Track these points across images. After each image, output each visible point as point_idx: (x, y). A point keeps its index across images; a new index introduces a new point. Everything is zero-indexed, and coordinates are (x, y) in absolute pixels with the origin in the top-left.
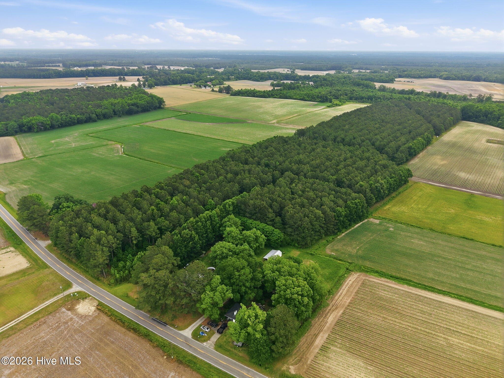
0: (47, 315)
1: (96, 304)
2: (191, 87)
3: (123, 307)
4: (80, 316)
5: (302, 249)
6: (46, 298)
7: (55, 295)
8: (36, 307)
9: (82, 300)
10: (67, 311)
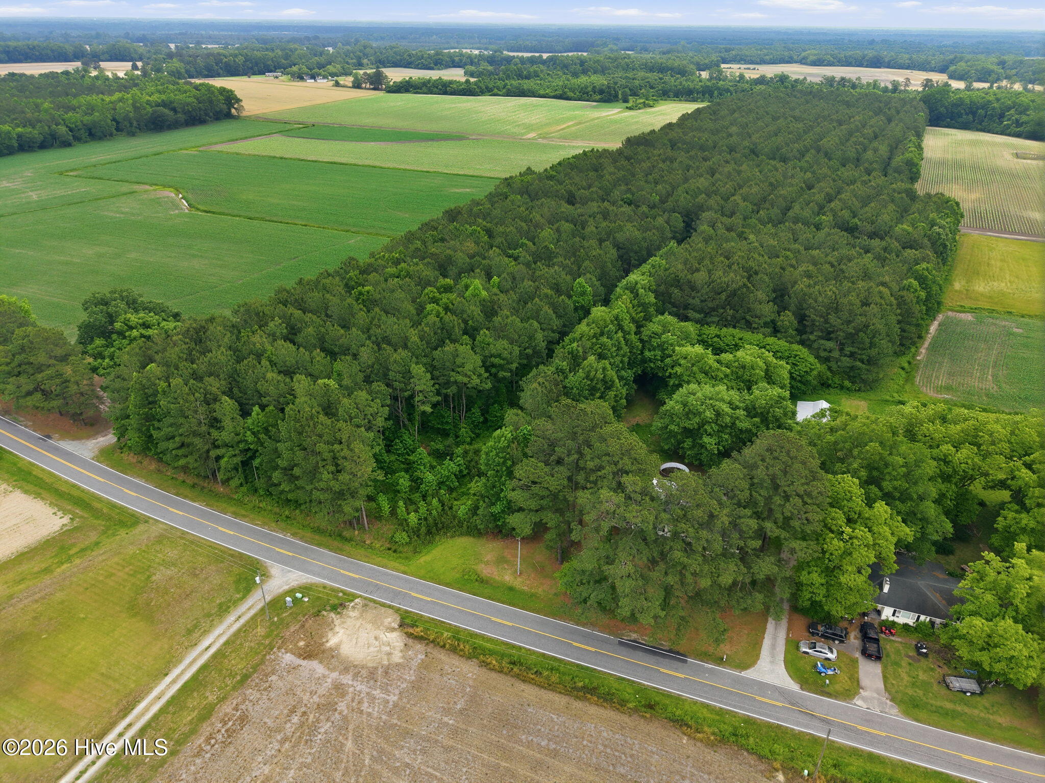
0: (234, 688)
1: (392, 620)
2: (276, 80)
3: (493, 619)
4: (364, 672)
5: (863, 394)
6: (195, 627)
7: (223, 610)
8: (175, 666)
9: (332, 615)
10: (304, 663)
